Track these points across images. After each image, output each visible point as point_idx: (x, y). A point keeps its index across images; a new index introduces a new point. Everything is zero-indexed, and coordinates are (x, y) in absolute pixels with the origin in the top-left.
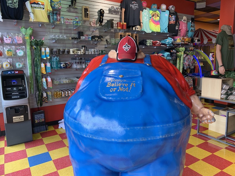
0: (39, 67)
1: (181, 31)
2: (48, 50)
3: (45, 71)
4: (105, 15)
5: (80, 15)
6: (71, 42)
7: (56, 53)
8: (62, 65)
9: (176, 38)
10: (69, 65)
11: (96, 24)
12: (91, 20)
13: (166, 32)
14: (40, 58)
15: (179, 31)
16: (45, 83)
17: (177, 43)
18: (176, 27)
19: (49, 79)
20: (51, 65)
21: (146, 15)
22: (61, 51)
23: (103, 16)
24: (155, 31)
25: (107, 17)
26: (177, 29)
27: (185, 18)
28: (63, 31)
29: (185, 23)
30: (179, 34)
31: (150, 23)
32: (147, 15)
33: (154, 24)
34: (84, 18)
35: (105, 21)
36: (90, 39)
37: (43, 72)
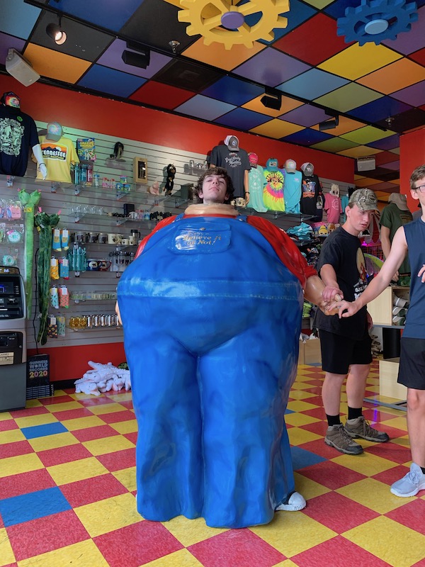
0: (48, 266)
1: (328, 212)
2: (66, 234)
3: (57, 273)
4: (176, 175)
5: (129, 174)
6: (109, 222)
7: (81, 240)
8: (90, 264)
9: (318, 225)
10: (104, 265)
11: (160, 192)
12: (150, 183)
13: (296, 212)
14: (50, 248)
15: (324, 212)
16: (57, 297)
17: (320, 235)
18: (318, 204)
19: (64, 291)
20: (70, 264)
21: (256, 179)
22: (91, 236)
23: (173, 178)
24: (274, 209)
25: (181, 179)
26: (319, 207)
27: (335, 187)
28: (96, 202)
29: (335, 197)
30: (324, 218)
31: (264, 194)
32: (259, 179)
33: (272, 197)
34: (137, 180)
35: (176, 188)
36: (147, 218)
37: (53, 276)
